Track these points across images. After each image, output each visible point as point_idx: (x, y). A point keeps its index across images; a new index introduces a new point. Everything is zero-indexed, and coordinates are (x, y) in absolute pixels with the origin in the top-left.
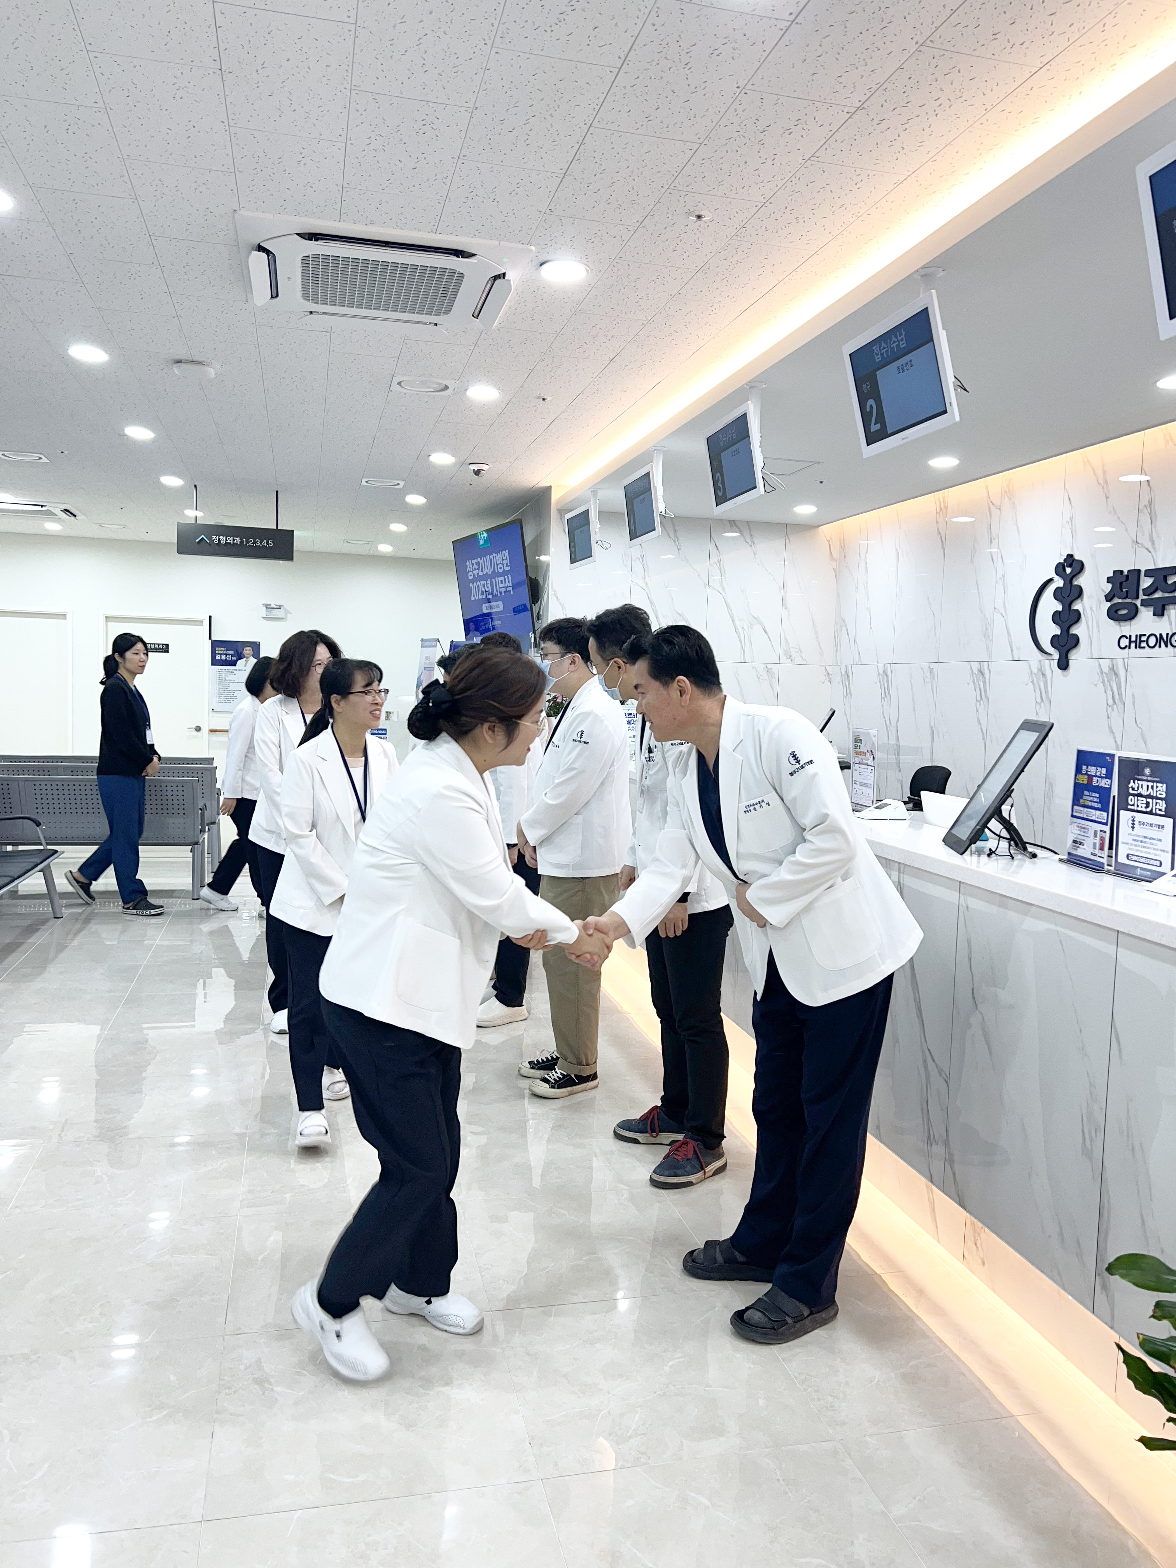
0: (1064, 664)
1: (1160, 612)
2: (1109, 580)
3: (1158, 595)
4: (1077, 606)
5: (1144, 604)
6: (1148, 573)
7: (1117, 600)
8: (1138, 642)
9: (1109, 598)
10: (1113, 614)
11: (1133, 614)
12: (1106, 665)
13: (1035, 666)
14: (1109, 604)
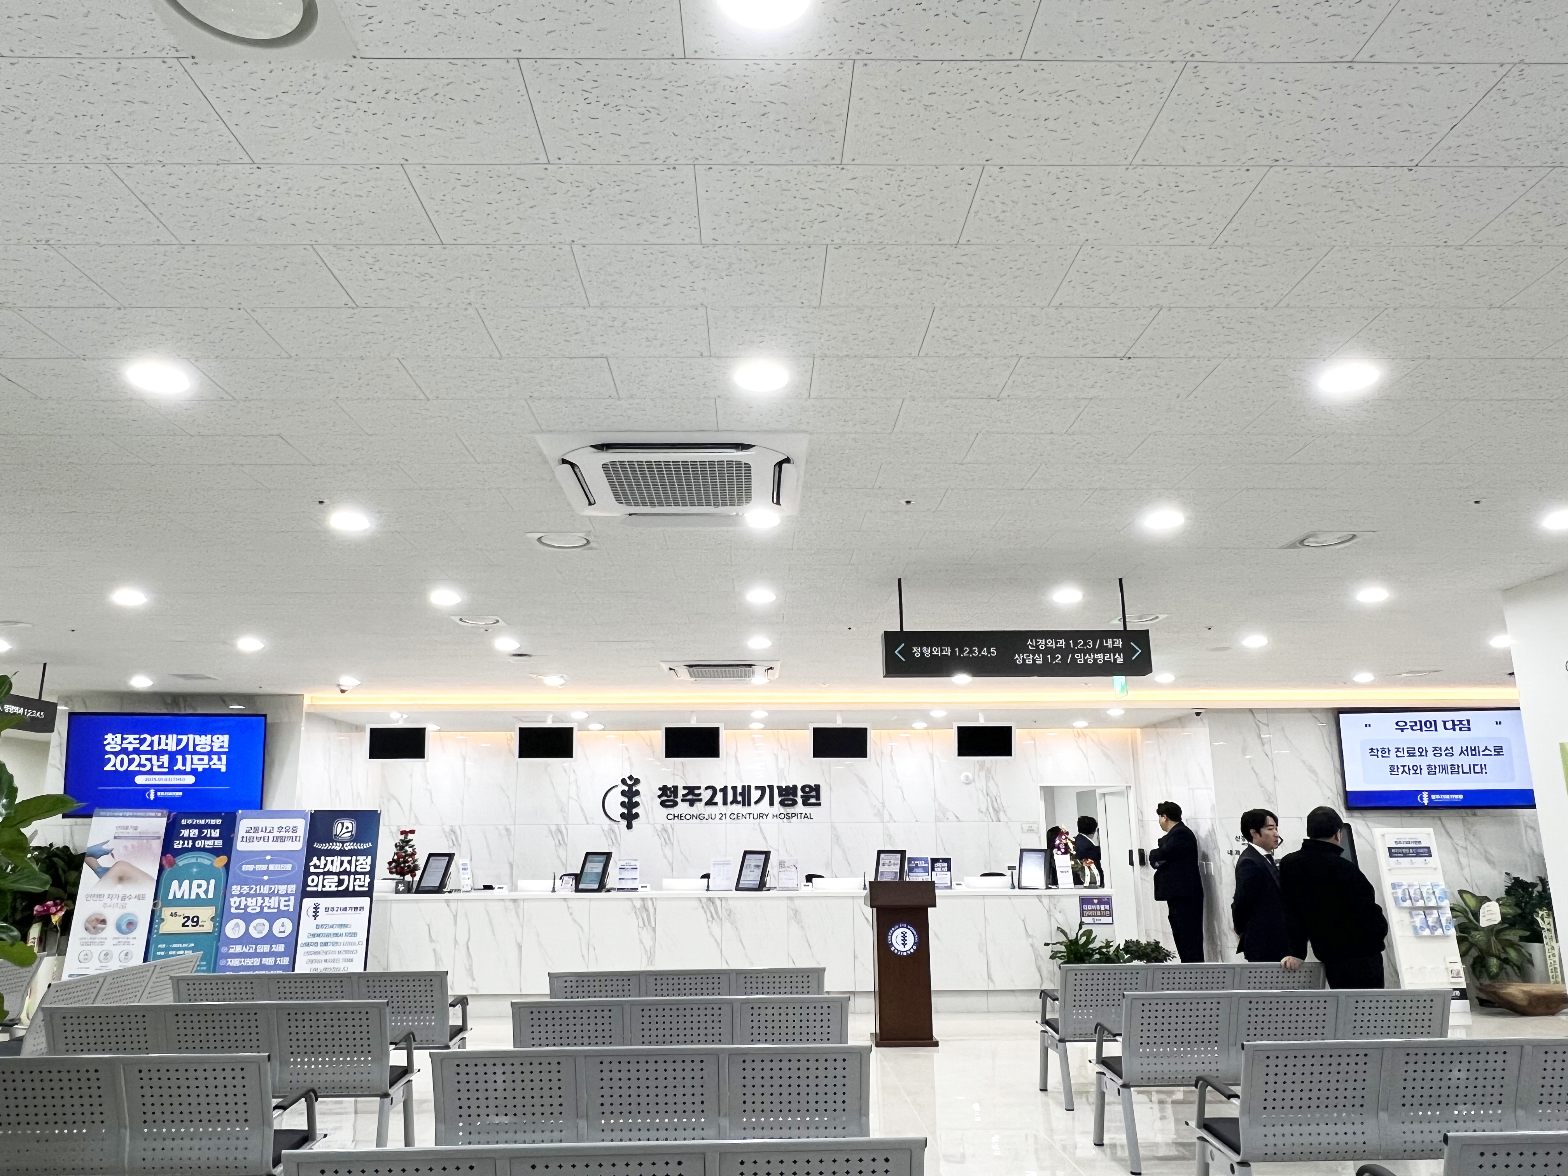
0: (629, 826)
1: (692, 805)
2: (660, 789)
3: (690, 797)
4: (635, 799)
5: (683, 800)
6: (684, 788)
7: (664, 798)
8: (680, 817)
9: (659, 797)
10: (663, 804)
11: (675, 804)
12: (659, 828)
13: (606, 828)
14: (659, 801)
